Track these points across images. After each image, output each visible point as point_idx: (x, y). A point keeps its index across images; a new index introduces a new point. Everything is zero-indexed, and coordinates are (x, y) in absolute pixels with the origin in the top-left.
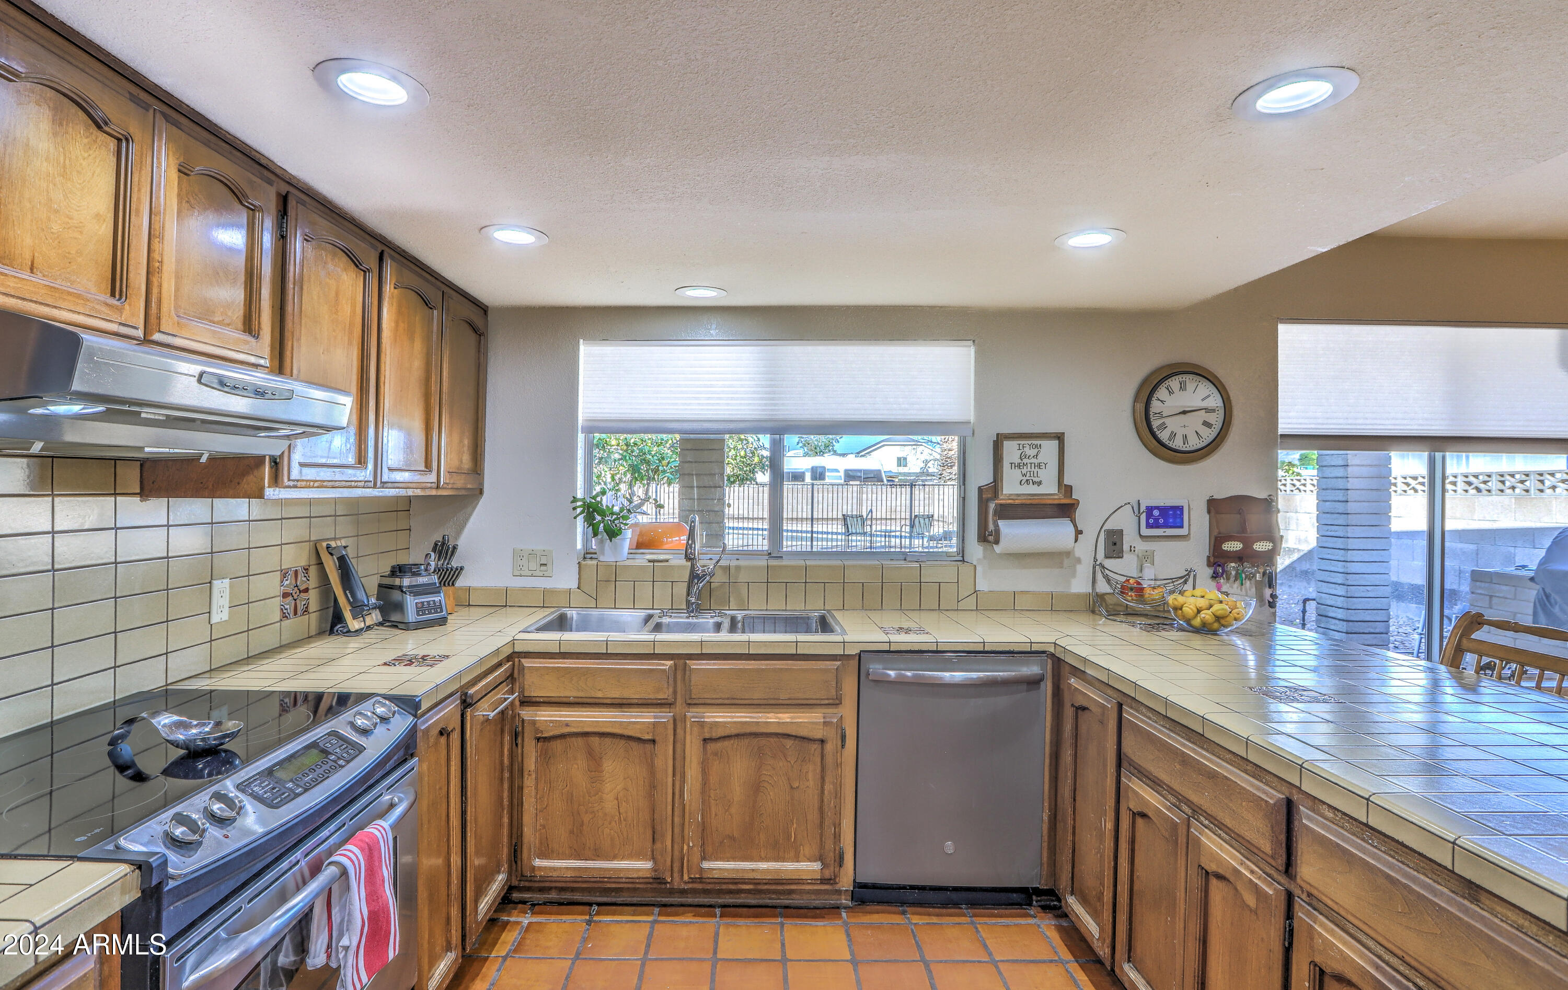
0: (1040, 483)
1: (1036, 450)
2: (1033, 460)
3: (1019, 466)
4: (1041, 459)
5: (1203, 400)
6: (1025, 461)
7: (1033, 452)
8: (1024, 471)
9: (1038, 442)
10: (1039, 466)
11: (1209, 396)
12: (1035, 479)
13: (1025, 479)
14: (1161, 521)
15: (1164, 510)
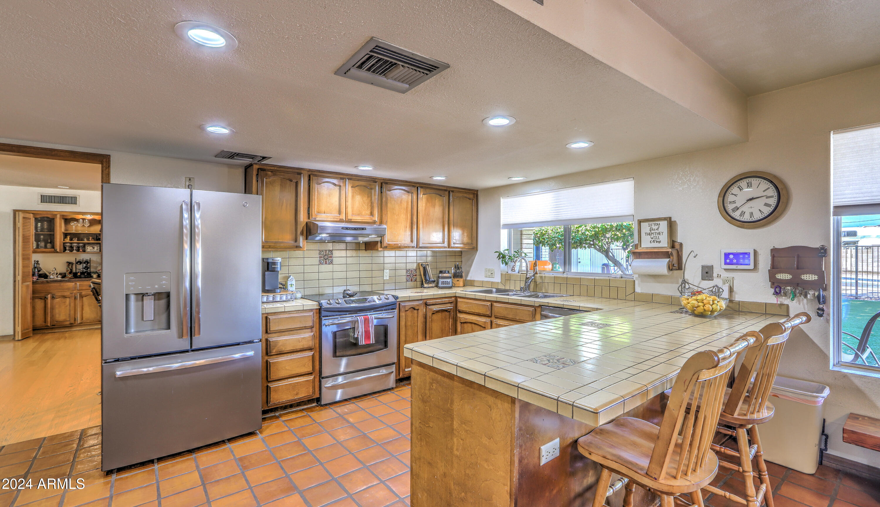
0: (660, 242)
1: (658, 226)
2: (656, 231)
3: (649, 234)
4: (660, 230)
5: (764, 191)
6: (652, 232)
7: (656, 227)
8: (652, 237)
9: (658, 222)
10: (659, 234)
11: (769, 188)
12: (657, 240)
13: (652, 240)
14: (735, 261)
15: (736, 255)
